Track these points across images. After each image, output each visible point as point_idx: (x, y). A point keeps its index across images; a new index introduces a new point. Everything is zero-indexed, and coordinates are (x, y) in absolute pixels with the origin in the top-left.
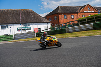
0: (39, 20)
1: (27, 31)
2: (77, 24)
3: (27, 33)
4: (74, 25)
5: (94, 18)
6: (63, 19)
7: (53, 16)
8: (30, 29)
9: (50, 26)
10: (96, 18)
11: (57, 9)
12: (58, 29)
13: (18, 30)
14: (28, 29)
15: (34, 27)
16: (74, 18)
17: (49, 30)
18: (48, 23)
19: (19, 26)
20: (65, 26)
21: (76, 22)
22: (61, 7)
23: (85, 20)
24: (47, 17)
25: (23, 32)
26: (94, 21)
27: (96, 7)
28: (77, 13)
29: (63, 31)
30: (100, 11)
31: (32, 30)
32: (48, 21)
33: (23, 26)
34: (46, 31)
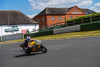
0: (27, 22)
1: (15, 33)
2: (65, 26)
3: (15, 35)
4: (62, 27)
5: (81, 20)
6: (51, 21)
7: (41, 18)
8: (18, 31)
9: (37, 27)
10: (83, 19)
11: (45, 10)
12: (46, 30)
13: (6, 31)
14: (15, 31)
15: (22, 29)
17: (37, 31)
18: (35, 24)
19: (7, 28)
20: (53, 28)
21: (64, 24)
22: (49, 9)
23: (72, 21)
24: (35, 18)
25: (11, 34)
26: (81, 23)
27: (83, 9)
28: (65, 15)
30: (87, 13)
31: (20, 32)
32: (35, 23)
33: (11, 28)
34: (34, 32)
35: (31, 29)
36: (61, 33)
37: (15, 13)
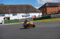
0: (35, 11)
1: (28, 17)
2: (58, 13)
4: (56, 14)
7: (43, 9)
8: (30, 16)
9: (41, 14)
11: (46, 4)
12: (46, 16)
13: (22, 16)
15: (32, 15)
16: (56, 9)
17: (41, 17)
18: (40, 12)
19: (23, 14)
20: (50, 15)
21: (57, 12)
22: (48, 3)
24: (40, 9)
25: (25, 18)
28: (58, 7)
29: (49, 17)
33: (25, 14)
34: (39, 17)
35: (37, 15)
36: (56, 18)
37: (28, 6)
